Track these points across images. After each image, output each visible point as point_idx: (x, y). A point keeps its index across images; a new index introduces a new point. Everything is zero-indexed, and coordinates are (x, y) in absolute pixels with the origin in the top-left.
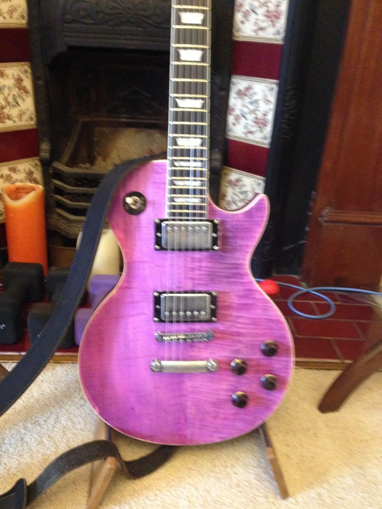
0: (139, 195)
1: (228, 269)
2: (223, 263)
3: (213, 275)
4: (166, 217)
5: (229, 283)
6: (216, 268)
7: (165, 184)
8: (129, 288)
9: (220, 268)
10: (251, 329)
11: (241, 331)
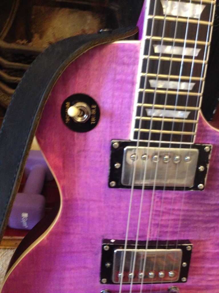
0: (90, 101)
1: (210, 211)
2: (205, 204)
3: (188, 220)
4: (131, 138)
5: (208, 229)
6: (194, 211)
7: (133, 83)
8: (67, 234)
9: (199, 211)
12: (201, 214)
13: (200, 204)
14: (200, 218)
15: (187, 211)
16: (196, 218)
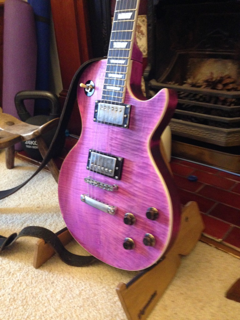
1: (134, 143)
3: (124, 146)
4: (101, 99)
10: (143, 194)
11: (136, 193)
12: (130, 144)
13: (129, 138)
14: (130, 147)
15: (124, 140)
16: (127, 146)
